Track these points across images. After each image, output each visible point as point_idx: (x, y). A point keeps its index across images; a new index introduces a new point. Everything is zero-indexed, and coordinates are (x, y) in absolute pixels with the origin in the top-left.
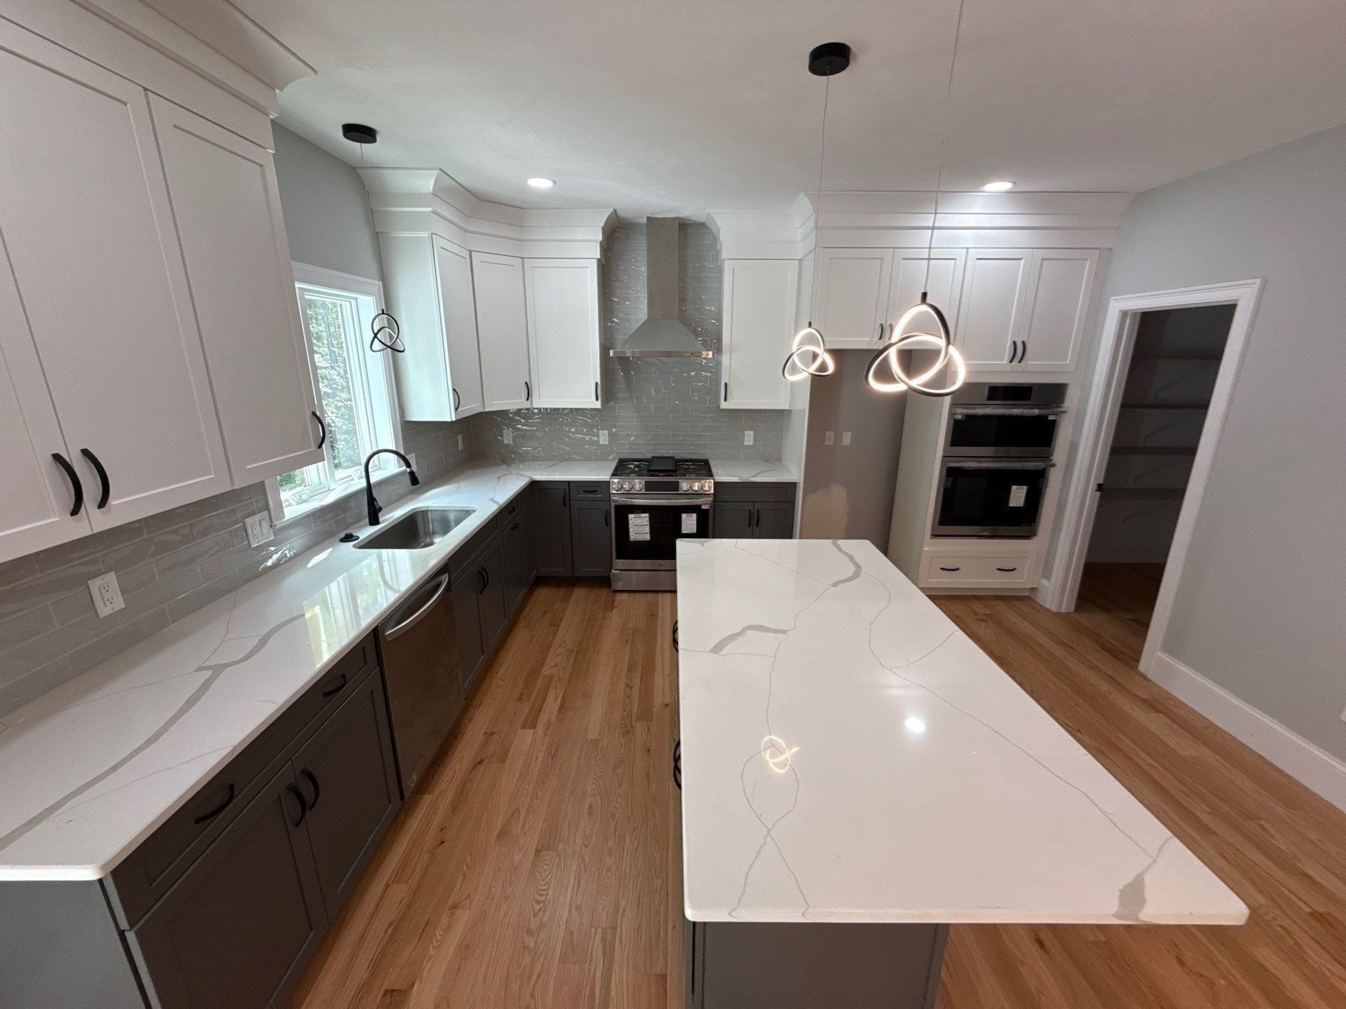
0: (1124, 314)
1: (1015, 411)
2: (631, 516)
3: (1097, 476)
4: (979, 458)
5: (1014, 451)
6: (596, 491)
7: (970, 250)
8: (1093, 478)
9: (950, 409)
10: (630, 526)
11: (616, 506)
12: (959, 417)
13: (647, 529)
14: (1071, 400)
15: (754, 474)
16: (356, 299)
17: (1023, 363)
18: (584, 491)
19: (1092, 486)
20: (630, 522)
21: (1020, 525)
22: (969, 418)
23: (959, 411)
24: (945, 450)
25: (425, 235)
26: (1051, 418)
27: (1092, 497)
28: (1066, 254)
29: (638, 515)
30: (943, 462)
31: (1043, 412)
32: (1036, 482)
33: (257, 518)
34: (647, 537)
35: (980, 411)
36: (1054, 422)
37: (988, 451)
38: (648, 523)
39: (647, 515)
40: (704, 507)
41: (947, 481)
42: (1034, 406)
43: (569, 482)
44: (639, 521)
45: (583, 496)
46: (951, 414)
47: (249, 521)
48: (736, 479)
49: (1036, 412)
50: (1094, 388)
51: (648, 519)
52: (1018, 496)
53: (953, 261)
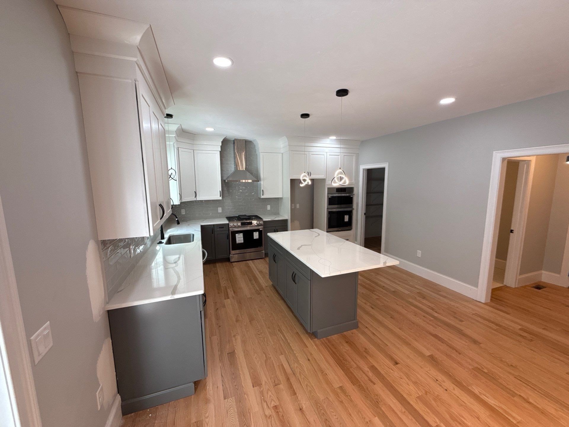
0: (364, 169)
1: (343, 195)
2: (237, 235)
3: (364, 212)
4: (335, 208)
5: (342, 206)
6: (223, 227)
7: (327, 153)
8: (363, 211)
9: (327, 195)
10: (237, 238)
11: (231, 232)
12: (330, 197)
13: (242, 239)
14: (355, 192)
15: (274, 218)
18: (219, 228)
19: (363, 214)
20: (236, 237)
21: (348, 227)
22: (333, 197)
23: (330, 195)
24: (327, 206)
26: (351, 196)
27: (364, 216)
28: (349, 154)
29: (239, 234)
30: (327, 210)
31: (350, 195)
32: (350, 213)
34: (242, 241)
35: (335, 195)
36: (352, 197)
37: (336, 206)
38: (242, 237)
39: (242, 234)
40: (260, 229)
41: (329, 216)
42: (347, 193)
43: (213, 225)
44: (239, 236)
46: (328, 196)
48: (270, 220)
49: (348, 195)
50: (360, 188)
51: (242, 235)
52: (346, 218)
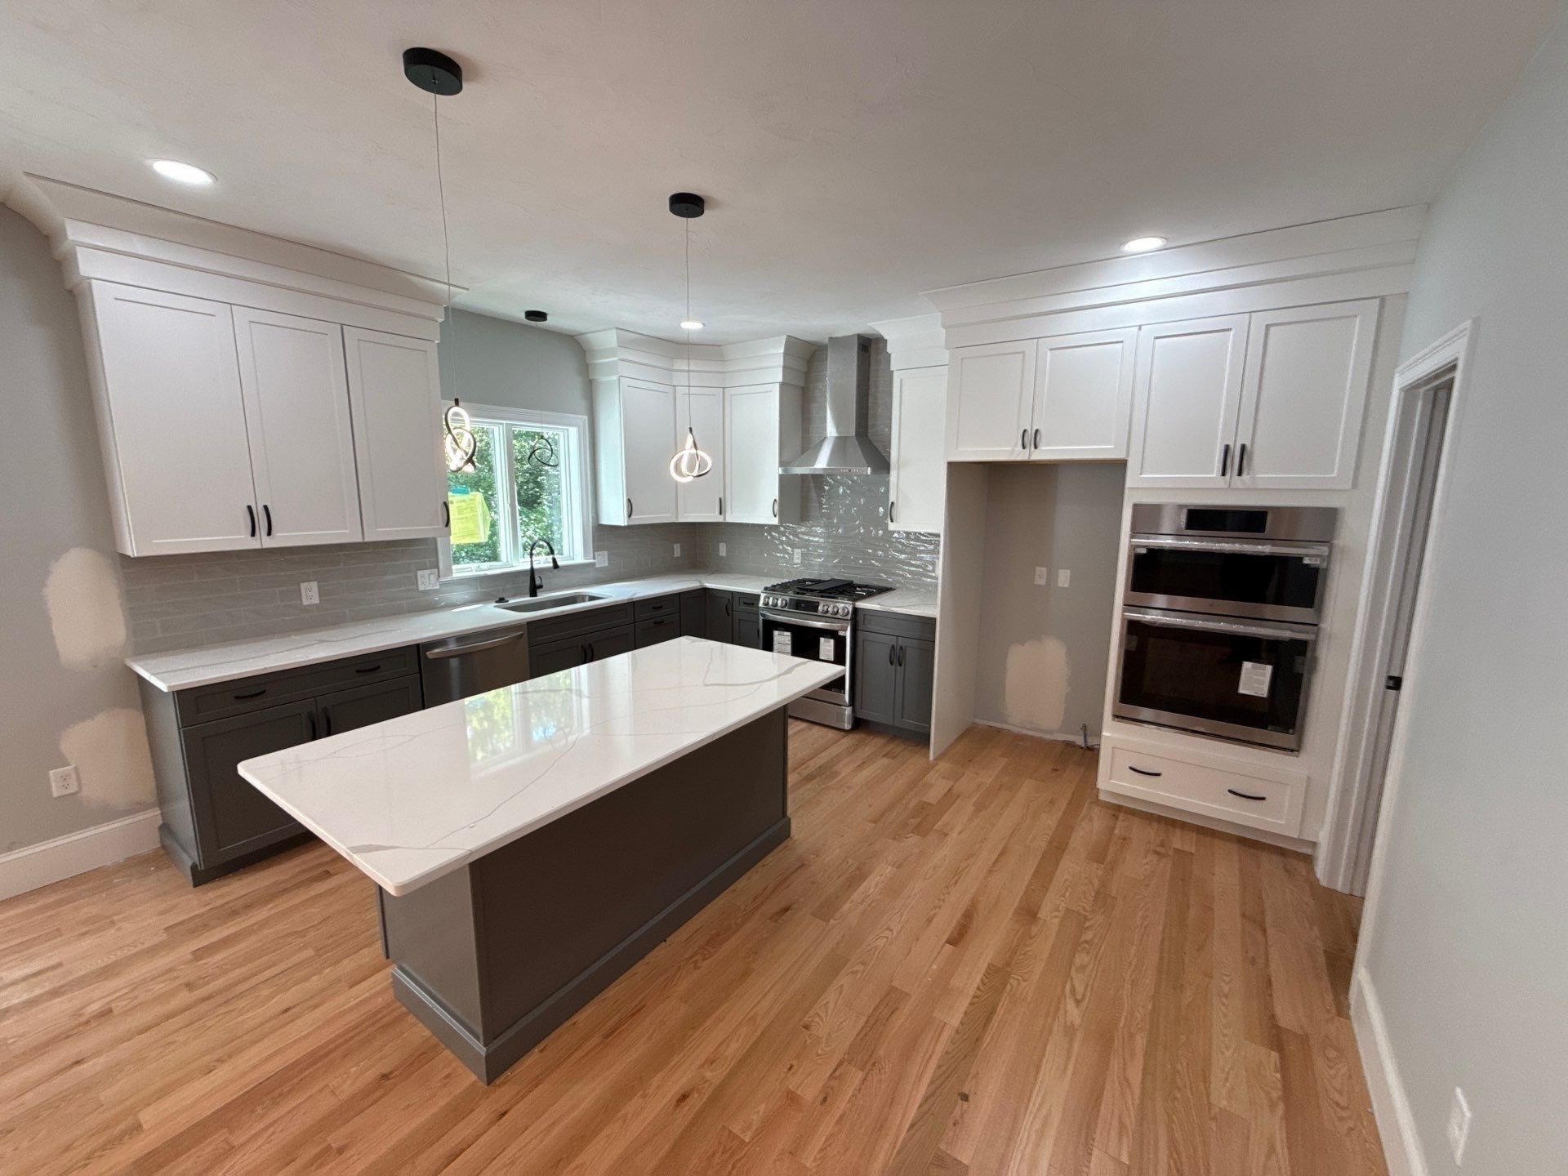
0: (1408, 392)
2: (776, 633)
6: (753, 604)
7: (1143, 327)
8: (1377, 663)
9: (1132, 541)
10: (775, 643)
11: (764, 619)
12: (1147, 550)
13: (789, 649)
16: (568, 430)
17: (1245, 476)
18: (744, 603)
20: (775, 639)
21: (1267, 729)
22: (1155, 552)
23: (1143, 541)
24: (1126, 596)
25: (615, 378)
26: (1311, 562)
29: (782, 633)
30: (1124, 612)
32: (1286, 661)
33: (427, 572)
35: (1175, 544)
36: (1318, 568)
38: (790, 643)
39: (789, 634)
40: (841, 634)
42: (1272, 542)
43: (732, 592)
44: (782, 639)
45: (743, 607)
46: (1133, 545)
47: (420, 573)
48: (878, 607)
50: (1375, 512)
51: (789, 638)
52: (1255, 679)
53: (1119, 346)
